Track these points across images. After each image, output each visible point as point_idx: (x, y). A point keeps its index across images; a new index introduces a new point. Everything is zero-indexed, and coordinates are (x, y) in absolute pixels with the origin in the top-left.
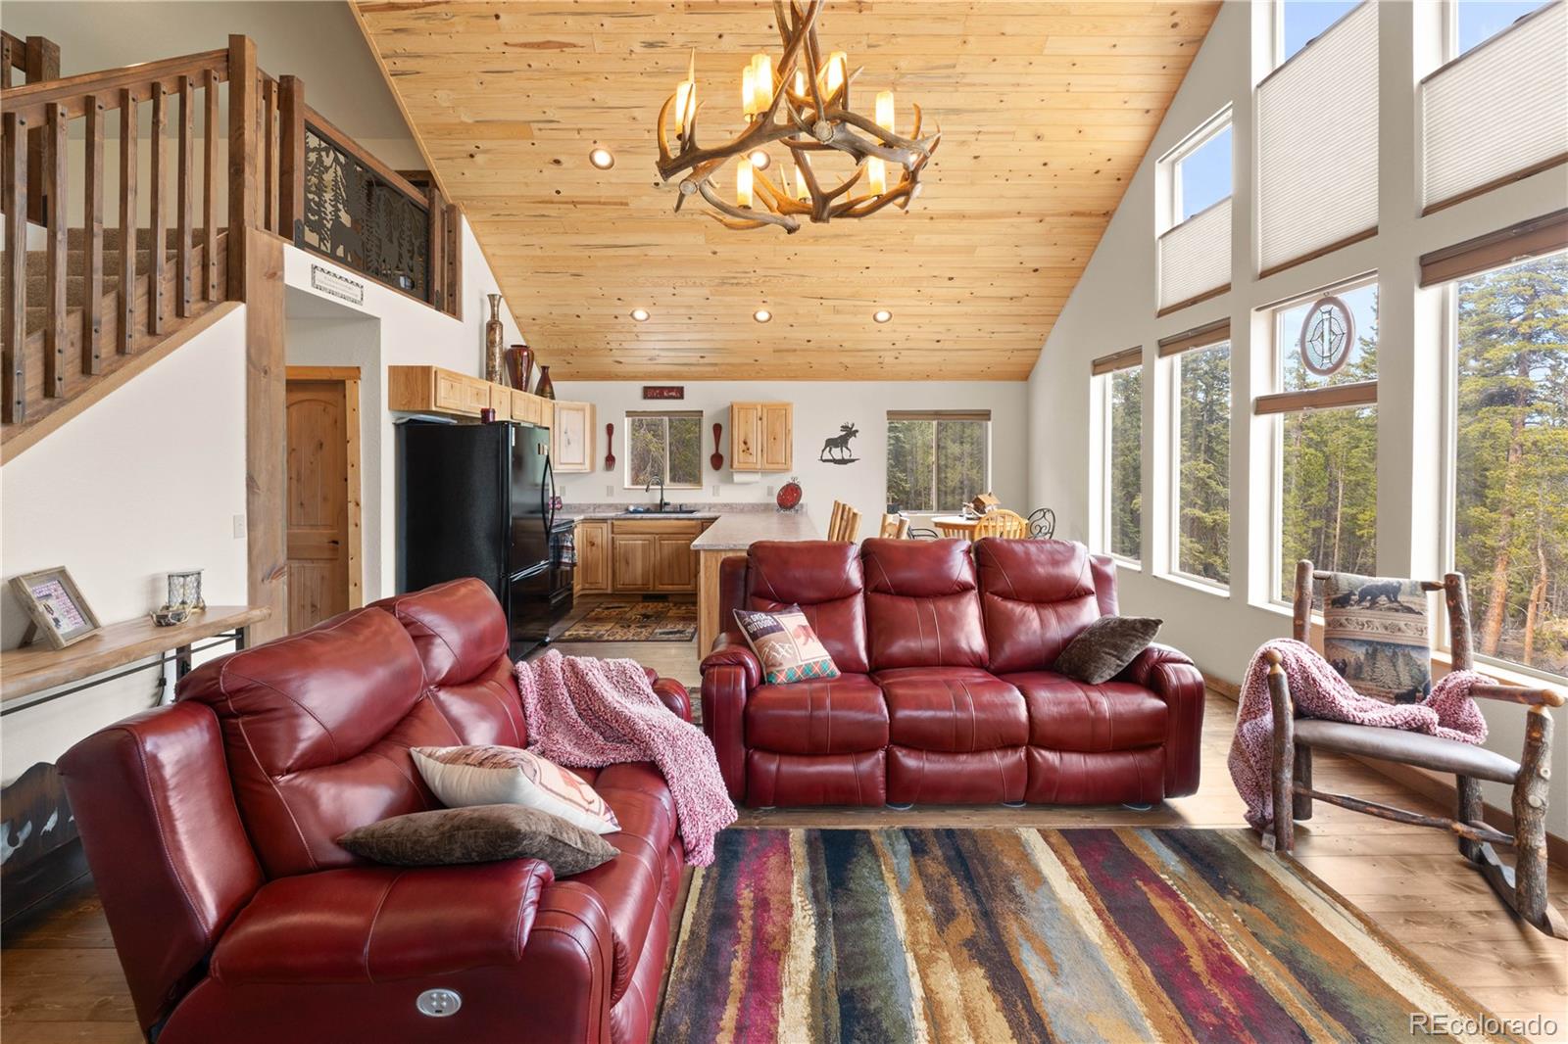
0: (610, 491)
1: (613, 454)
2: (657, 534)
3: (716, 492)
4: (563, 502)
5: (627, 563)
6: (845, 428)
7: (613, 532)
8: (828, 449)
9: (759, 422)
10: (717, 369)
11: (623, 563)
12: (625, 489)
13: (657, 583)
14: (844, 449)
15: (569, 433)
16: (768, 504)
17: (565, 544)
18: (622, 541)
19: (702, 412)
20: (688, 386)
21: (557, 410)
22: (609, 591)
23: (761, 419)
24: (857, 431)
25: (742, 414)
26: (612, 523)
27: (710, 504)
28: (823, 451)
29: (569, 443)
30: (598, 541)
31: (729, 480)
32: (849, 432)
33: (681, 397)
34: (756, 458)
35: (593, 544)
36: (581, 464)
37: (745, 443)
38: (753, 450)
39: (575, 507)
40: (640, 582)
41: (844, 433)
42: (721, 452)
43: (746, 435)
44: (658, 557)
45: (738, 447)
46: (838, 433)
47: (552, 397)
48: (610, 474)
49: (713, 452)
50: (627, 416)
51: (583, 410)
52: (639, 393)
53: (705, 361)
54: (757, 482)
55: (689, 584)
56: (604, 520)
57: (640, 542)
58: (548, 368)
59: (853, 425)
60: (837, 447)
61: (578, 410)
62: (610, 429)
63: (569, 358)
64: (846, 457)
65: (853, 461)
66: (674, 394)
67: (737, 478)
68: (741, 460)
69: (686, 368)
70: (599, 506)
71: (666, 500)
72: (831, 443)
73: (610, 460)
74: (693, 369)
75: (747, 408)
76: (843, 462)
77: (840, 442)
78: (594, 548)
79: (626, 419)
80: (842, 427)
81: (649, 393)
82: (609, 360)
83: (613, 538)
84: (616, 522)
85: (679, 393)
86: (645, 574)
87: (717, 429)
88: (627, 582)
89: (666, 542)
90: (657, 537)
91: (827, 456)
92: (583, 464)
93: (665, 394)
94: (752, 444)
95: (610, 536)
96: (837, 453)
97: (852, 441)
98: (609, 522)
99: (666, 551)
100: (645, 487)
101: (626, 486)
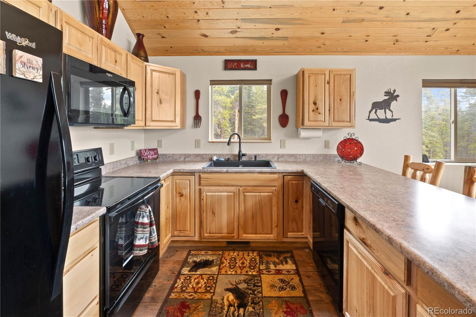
0: (197, 144)
1: (200, 114)
2: (241, 186)
3: (282, 145)
4: (159, 153)
5: (213, 213)
6: (387, 93)
7: (200, 184)
8: (374, 110)
9: (327, 86)
10: (286, 43)
11: (210, 214)
12: (209, 142)
13: (241, 232)
14: (387, 110)
15: (161, 93)
16: (326, 155)
17: (141, 221)
18: (209, 192)
19: (271, 80)
20: (261, 60)
21: (149, 71)
22: (197, 238)
23: (328, 83)
24: (398, 96)
25: (312, 78)
26: (200, 176)
27: (278, 155)
28: (370, 112)
29: (161, 103)
30: (186, 192)
31: (296, 135)
32: (392, 96)
33: (255, 68)
34: (324, 118)
35: (182, 195)
36: (172, 121)
37: (315, 104)
38: (321, 110)
39: (169, 157)
40: (225, 231)
41: (387, 98)
42: (288, 112)
43: (316, 97)
44: (242, 208)
45: (309, 107)
46: (382, 98)
47: (147, 61)
48: (198, 130)
49: (280, 112)
50: (211, 84)
51: (174, 74)
52: (221, 65)
53: (279, 34)
54: (320, 137)
55: (271, 234)
56: (192, 173)
57: (226, 194)
58: (143, 36)
59: (395, 91)
60: (381, 109)
61: (169, 73)
62: (197, 94)
63: (162, 31)
64: (389, 116)
65: (395, 120)
66: (248, 66)
67: (303, 133)
68: (311, 119)
69: (260, 43)
70: (189, 155)
71: (243, 152)
72: (376, 106)
73: (197, 118)
74: (266, 43)
75: (316, 74)
76: (386, 121)
77: (385, 105)
78: (183, 199)
79: (210, 87)
80: (385, 93)
81: (229, 65)
82: (197, 33)
83: (200, 189)
84: (203, 176)
85: (253, 65)
86: (230, 224)
87: (284, 94)
88: (213, 230)
89: (249, 194)
90: (241, 189)
91: (373, 116)
92: (174, 121)
93: (242, 66)
94: (320, 105)
95: (198, 187)
96: (381, 114)
97: (394, 104)
98: (197, 175)
99: (250, 203)
100: (227, 140)
101: (210, 140)
